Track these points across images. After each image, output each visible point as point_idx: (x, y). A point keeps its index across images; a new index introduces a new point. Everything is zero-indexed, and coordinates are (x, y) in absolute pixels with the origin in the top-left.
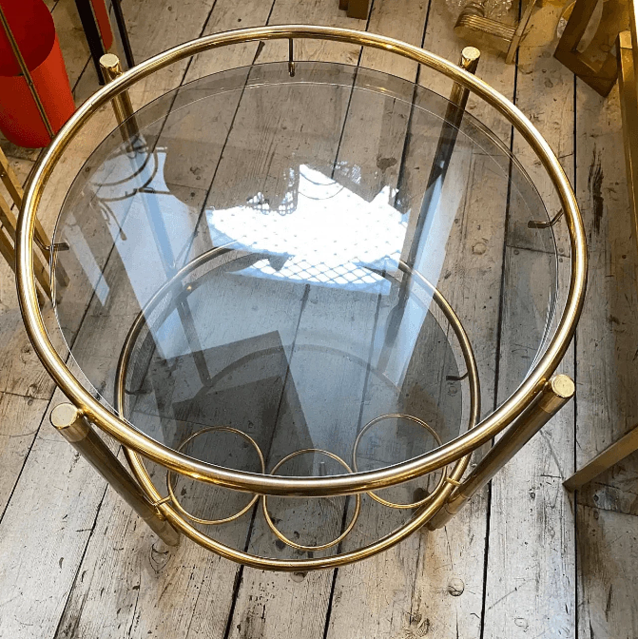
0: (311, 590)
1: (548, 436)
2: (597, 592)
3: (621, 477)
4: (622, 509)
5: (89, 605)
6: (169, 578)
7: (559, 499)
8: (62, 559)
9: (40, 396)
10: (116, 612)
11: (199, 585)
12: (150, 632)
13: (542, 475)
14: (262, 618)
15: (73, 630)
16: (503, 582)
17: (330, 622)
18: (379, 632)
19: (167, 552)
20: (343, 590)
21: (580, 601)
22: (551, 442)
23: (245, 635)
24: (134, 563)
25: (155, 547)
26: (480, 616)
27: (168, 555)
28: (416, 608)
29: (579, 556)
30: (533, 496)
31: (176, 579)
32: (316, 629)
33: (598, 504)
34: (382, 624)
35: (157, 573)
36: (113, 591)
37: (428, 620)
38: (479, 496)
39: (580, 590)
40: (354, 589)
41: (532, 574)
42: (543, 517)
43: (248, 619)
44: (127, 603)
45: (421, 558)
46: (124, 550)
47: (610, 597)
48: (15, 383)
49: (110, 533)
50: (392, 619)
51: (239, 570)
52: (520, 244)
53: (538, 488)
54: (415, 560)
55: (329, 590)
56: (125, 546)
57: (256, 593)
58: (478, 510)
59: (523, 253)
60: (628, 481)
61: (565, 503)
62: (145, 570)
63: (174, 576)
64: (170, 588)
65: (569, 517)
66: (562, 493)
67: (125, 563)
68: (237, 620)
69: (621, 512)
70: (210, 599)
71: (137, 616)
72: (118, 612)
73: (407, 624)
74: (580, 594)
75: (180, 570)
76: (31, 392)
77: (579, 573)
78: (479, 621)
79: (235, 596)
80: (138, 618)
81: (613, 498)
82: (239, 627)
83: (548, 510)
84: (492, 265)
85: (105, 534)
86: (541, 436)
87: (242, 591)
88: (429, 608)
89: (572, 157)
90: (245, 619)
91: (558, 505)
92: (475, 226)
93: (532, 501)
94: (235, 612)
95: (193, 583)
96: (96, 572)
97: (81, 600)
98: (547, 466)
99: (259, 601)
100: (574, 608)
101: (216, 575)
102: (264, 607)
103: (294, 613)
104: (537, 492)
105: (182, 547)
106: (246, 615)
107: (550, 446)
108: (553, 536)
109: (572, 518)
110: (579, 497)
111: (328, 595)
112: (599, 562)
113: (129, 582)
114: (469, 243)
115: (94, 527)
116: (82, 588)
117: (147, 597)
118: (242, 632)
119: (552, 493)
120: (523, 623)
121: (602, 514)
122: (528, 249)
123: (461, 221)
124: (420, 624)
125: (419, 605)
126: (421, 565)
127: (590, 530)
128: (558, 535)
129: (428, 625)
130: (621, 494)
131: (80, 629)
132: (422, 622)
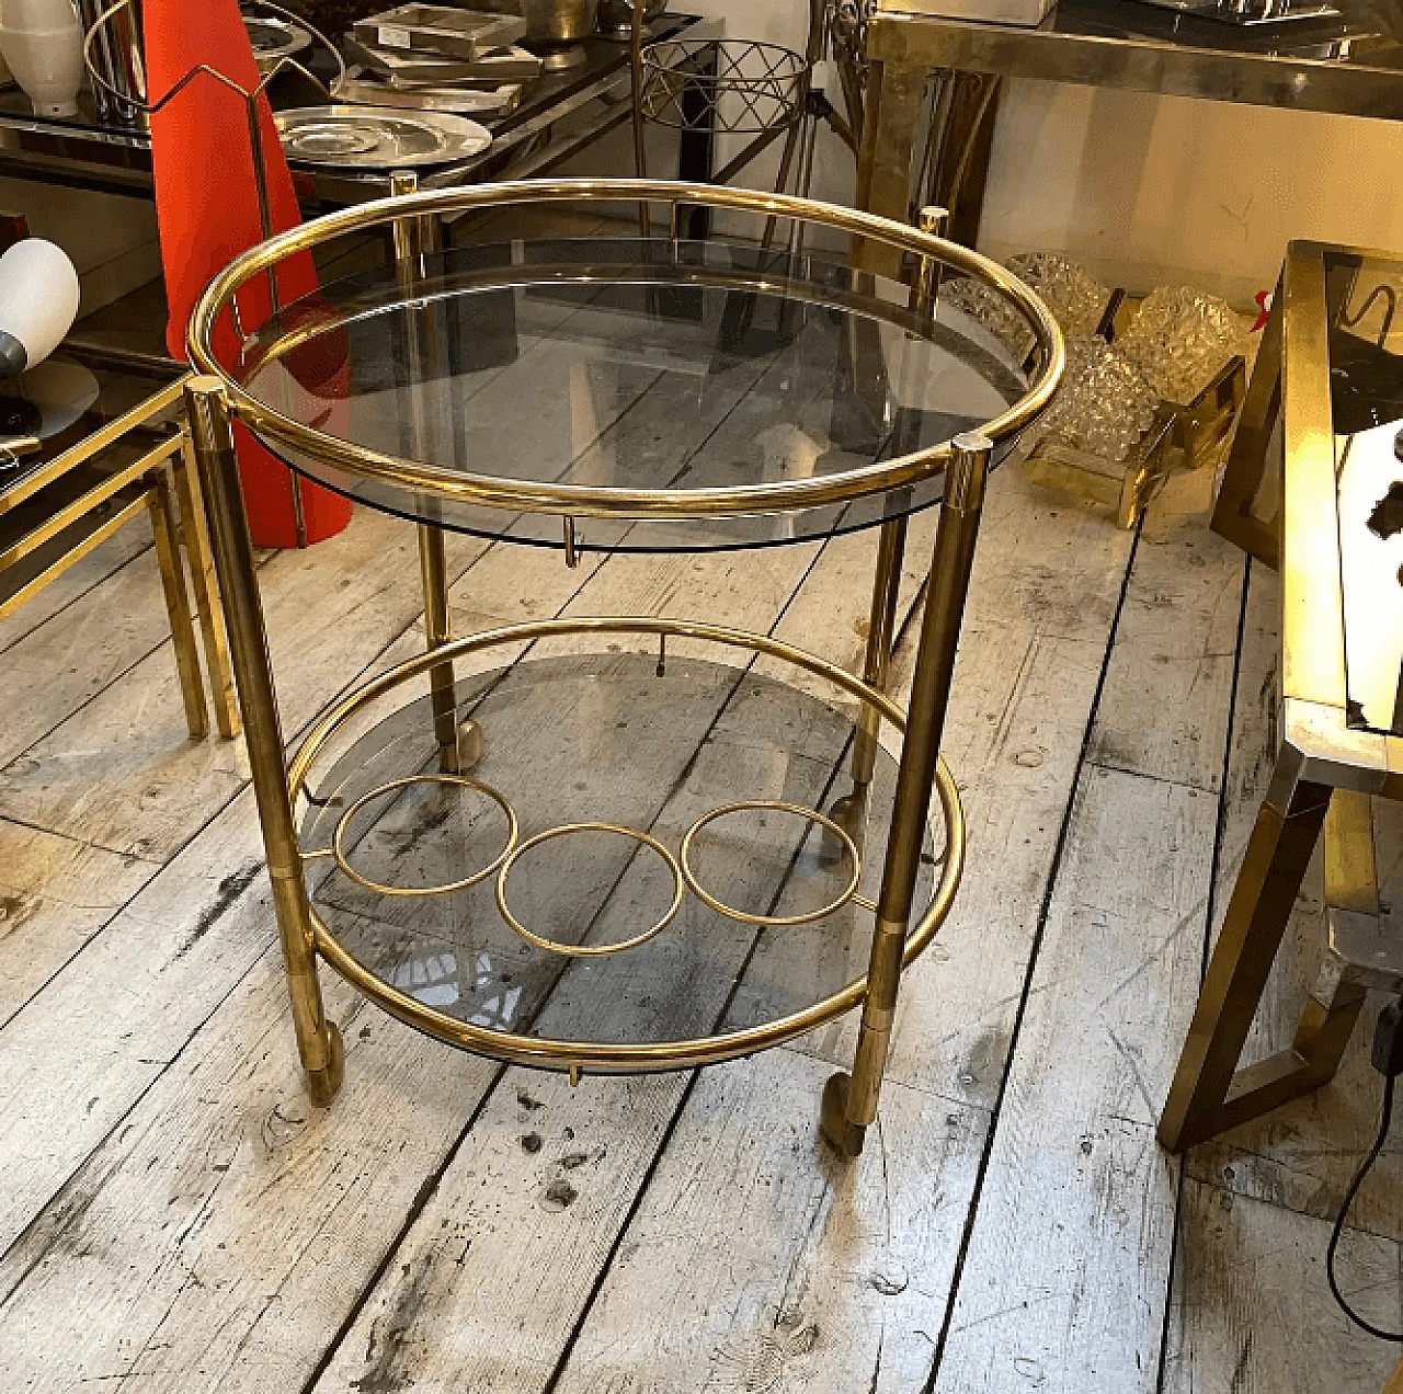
0: (574, 1230)
1: (1134, 1056)
2: (1213, 1343)
3: (1289, 1146)
4: (1286, 1201)
5: (120, 1179)
6: (291, 1164)
7: (1145, 1162)
8: (96, 1099)
9: (148, 857)
10: (166, 1202)
11: (347, 1185)
12: (222, 1246)
13: (1111, 1117)
14: (459, 1261)
15: (74, 1216)
16: (997, 1288)
17: (601, 1292)
18: (703, 1328)
19: (301, 1121)
20: (642, 1241)
21: (1172, 1351)
22: (1138, 1065)
23: (415, 1285)
24: (230, 1129)
25: (279, 1110)
26: (935, 1339)
27: (304, 1125)
28: (795, 1301)
29: (1179, 1268)
30: (1086, 1148)
31: (304, 1167)
32: (569, 1299)
33: (1234, 1184)
34: (712, 1316)
35: (270, 1153)
36: (174, 1165)
37: (815, 1328)
38: (968, 1129)
39: (1174, 1331)
40: (667, 1244)
41: (1066, 1283)
42: (1103, 1187)
43: (429, 1258)
44: (193, 1189)
45: (824, 1213)
46: (218, 1106)
47: (1244, 1358)
48: (113, 833)
49: (200, 1074)
50: (737, 1311)
51: (434, 1172)
52: (1110, 763)
53: (1100, 1136)
54: (809, 1215)
55: (613, 1237)
56: (222, 1098)
57: (458, 1215)
58: (960, 1153)
59: (1113, 775)
60: (1304, 1155)
61: (1157, 1172)
62: (249, 1144)
63: (301, 1161)
64: (288, 1179)
65: (1164, 1198)
66: (1152, 1153)
67: (214, 1125)
68: (406, 1254)
69: (1285, 1207)
70: (362, 1210)
71: (205, 1214)
72: (170, 1203)
73: (768, 1326)
74: (1174, 1340)
75: (317, 1153)
76: (135, 850)
77: (1176, 1298)
78: (932, 1348)
79: (414, 1214)
80: (208, 1217)
81: (1267, 1178)
82: (406, 1269)
83: (1119, 1178)
84: (1051, 784)
85: (192, 1073)
86: (1118, 1052)
87: (432, 1209)
88: (824, 1307)
89: (1233, 658)
90: (423, 1257)
91: (1141, 1172)
92: (1026, 728)
93: (1083, 1156)
94: (407, 1241)
95: (336, 1178)
96: (152, 1130)
97: (106, 1170)
98: (1125, 1103)
99: (460, 1231)
100: (1155, 1363)
101: (385, 1174)
102: (469, 1243)
103: (529, 1262)
104: (1096, 1143)
105: (333, 1117)
106: (426, 1251)
107: (1135, 1071)
108: (1122, 1224)
109: (1171, 1200)
110: (1191, 1165)
111: (608, 1245)
112: (1225, 1288)
113: (210, 1157)
114: (1009, 747)
115: (174, 1060)
116: (115, 1151)
117: (238, 1187)
118: (410, 1279)
119: (1131, 1151)
120: (1034, 1371)
121: (1239, 1203)
122: (1127, 771)
123: (999, 718)
124: (797, 1332)
125: (801, 1297)
126: (819, 1228)
127: (1211, 1226)
128: (1135, 1223)
129: (816, 1334)
130: (1286, 1174)
131: (88, 1216)
132: (801, 1328)
